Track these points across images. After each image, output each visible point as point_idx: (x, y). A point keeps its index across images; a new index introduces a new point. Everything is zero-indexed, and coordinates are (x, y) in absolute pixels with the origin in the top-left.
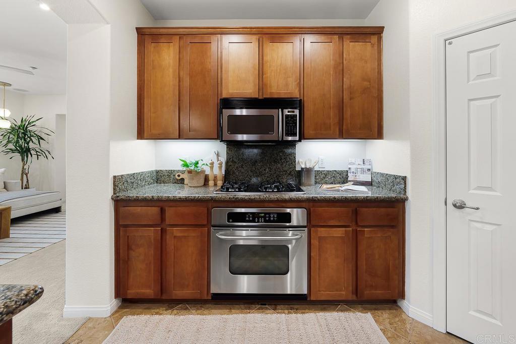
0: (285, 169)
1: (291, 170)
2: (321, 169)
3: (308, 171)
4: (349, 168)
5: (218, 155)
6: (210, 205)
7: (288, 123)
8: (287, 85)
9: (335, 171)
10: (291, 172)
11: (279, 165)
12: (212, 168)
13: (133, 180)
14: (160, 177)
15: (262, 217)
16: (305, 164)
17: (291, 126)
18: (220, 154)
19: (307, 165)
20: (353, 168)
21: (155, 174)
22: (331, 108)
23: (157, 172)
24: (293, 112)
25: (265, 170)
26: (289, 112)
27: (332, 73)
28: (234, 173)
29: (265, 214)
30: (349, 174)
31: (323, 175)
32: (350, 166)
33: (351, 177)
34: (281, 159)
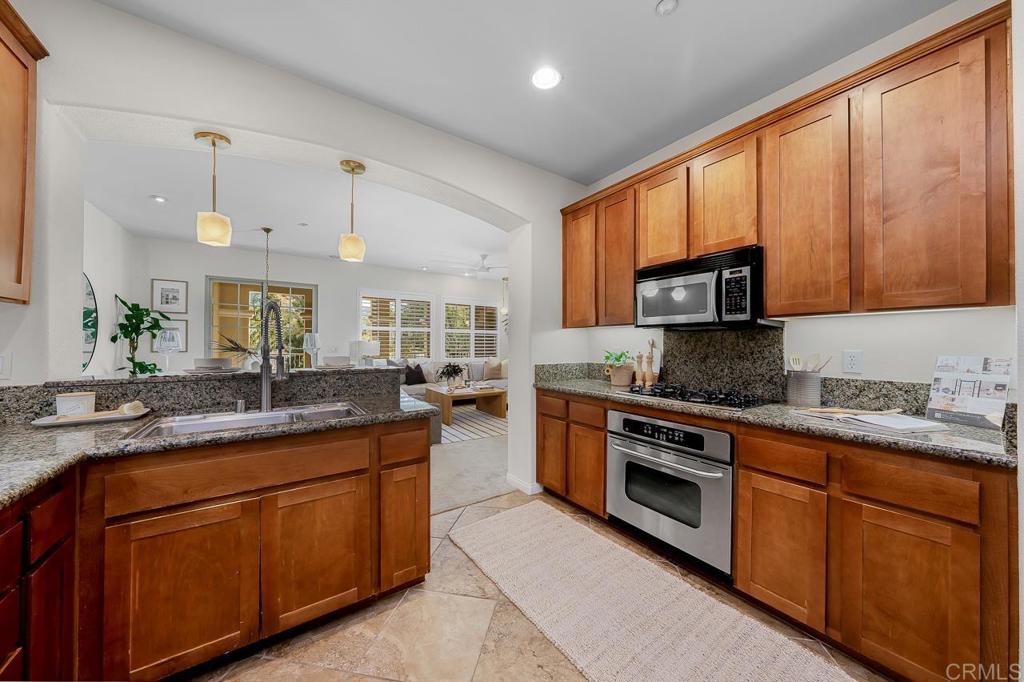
0: (759, 371)
1: (773, 373)
2: (846, 377)
3: (800, 377)
4: (936, 380)
5: (653, 345)
6: (608, 405)
7: (730, 292)
8: (733, 227)
9: (891, 383)
10: (771, 378)
11: (748, 364)
12: (640, 363)
13: (557, 371)
14: (591, 371)
15: (663, 433)
16: (806, 364)
17: (736, 297)
18: (657, 344)
19: (809, 365)
20: (947, 379)
21: (586, 367)
22: (828, 251)
23: (589, 365)
24: (741, 272)
25: (722, 370)
26: (731, 273)
27: (831, 177)
28: (673, 371)
29: (668, 429)
30: (932, 394)
31: (853, 390)
32: (937, 375)
33: (937, 401)
34: (752, 354)
